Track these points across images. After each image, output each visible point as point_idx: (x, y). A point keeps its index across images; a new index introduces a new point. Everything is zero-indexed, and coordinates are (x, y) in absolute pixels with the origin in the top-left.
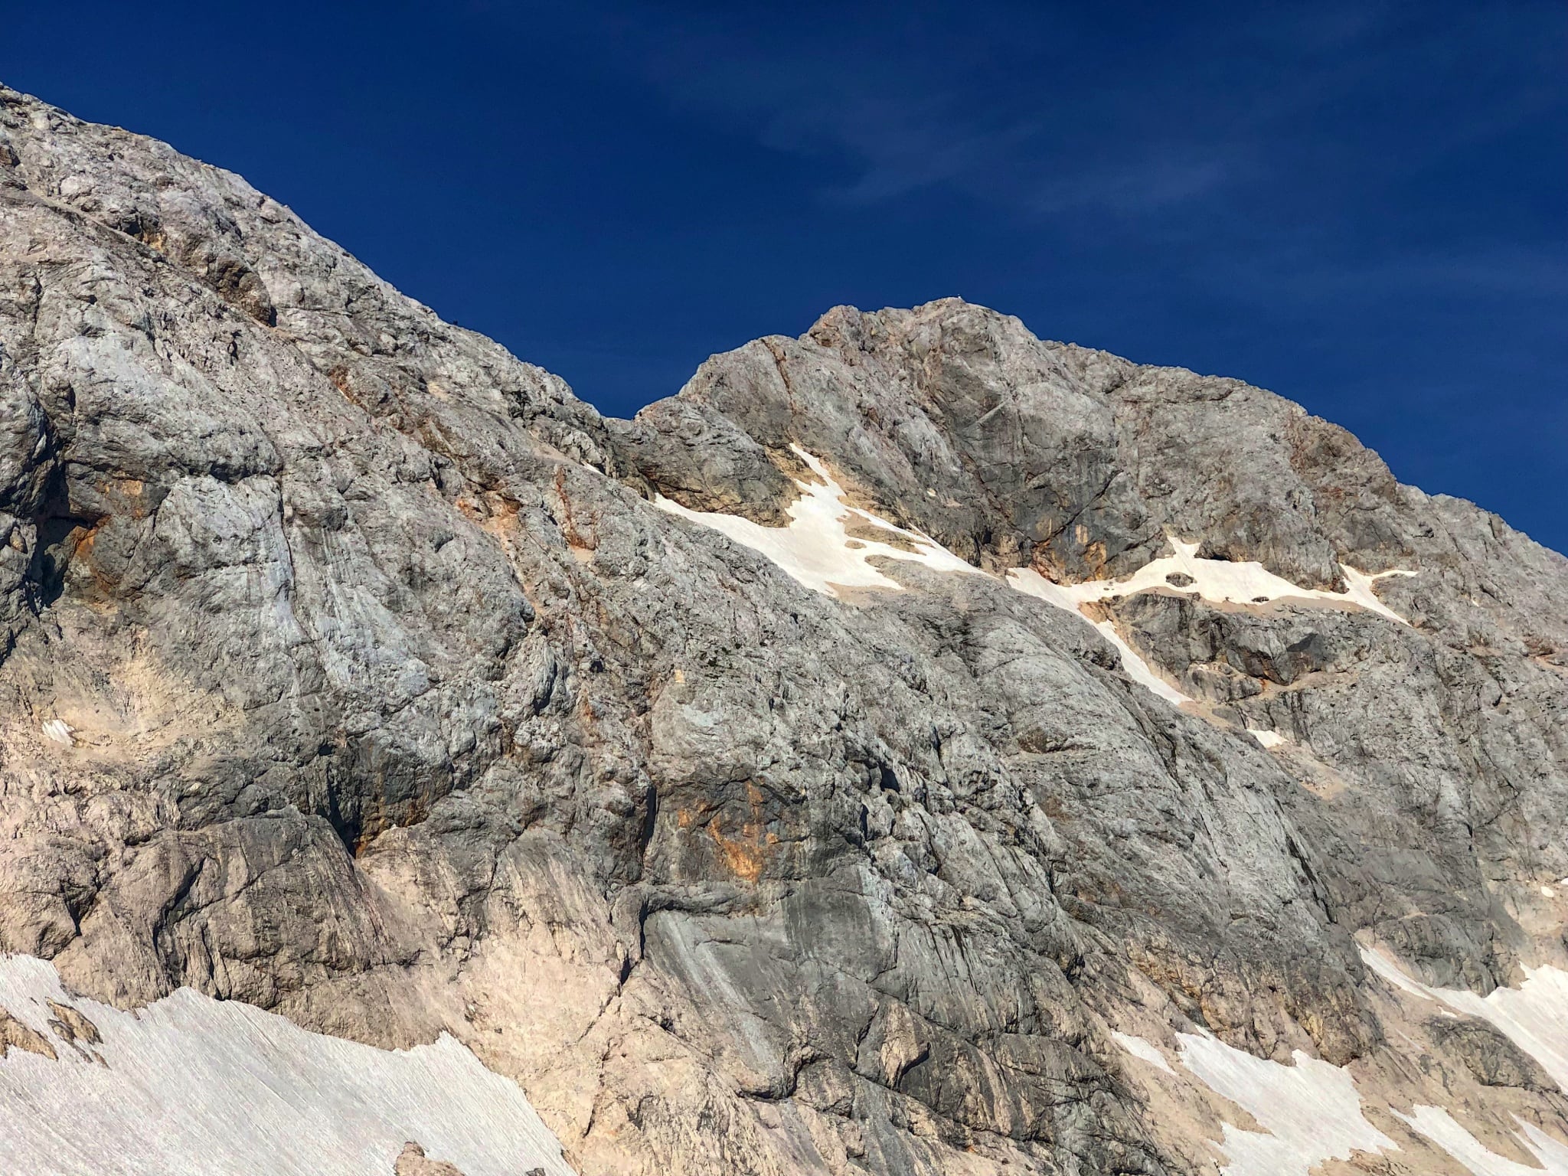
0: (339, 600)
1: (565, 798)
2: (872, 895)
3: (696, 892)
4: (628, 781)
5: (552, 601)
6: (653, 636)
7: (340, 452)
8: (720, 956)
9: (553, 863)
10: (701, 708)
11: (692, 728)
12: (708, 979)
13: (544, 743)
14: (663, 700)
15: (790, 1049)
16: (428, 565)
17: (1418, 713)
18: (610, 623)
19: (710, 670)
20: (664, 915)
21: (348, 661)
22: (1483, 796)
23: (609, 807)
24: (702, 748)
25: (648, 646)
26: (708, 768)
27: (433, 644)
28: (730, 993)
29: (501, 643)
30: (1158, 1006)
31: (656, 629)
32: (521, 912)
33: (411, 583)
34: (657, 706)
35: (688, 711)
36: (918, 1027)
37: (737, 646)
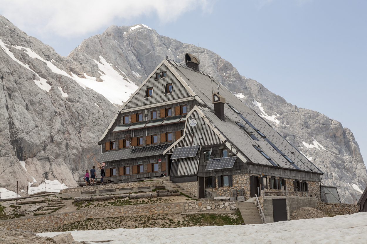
0: (16, 108)
1: (64, 152)
4: (77, 149)
5: (60, 108)
6: (82, 116)
7: (14, 73)
9: (62, 166)
10: (92, 132)
11: (90, 137)
13: (60, 140)
14: (84, 130)
16: (34, 100)
18: (72, 113)
19: (94, 124)
21: (19, 122)
23: (73, 154)
24: (92, 141)
25: (81, 119)
26: (93, 146)
27: (35, 117)
29: (50, 118)
31: (82, 114)
32: (55, 177)
33: (31, 104)
34: (83, 132)
35: (89, 134)
37: (99, 118)
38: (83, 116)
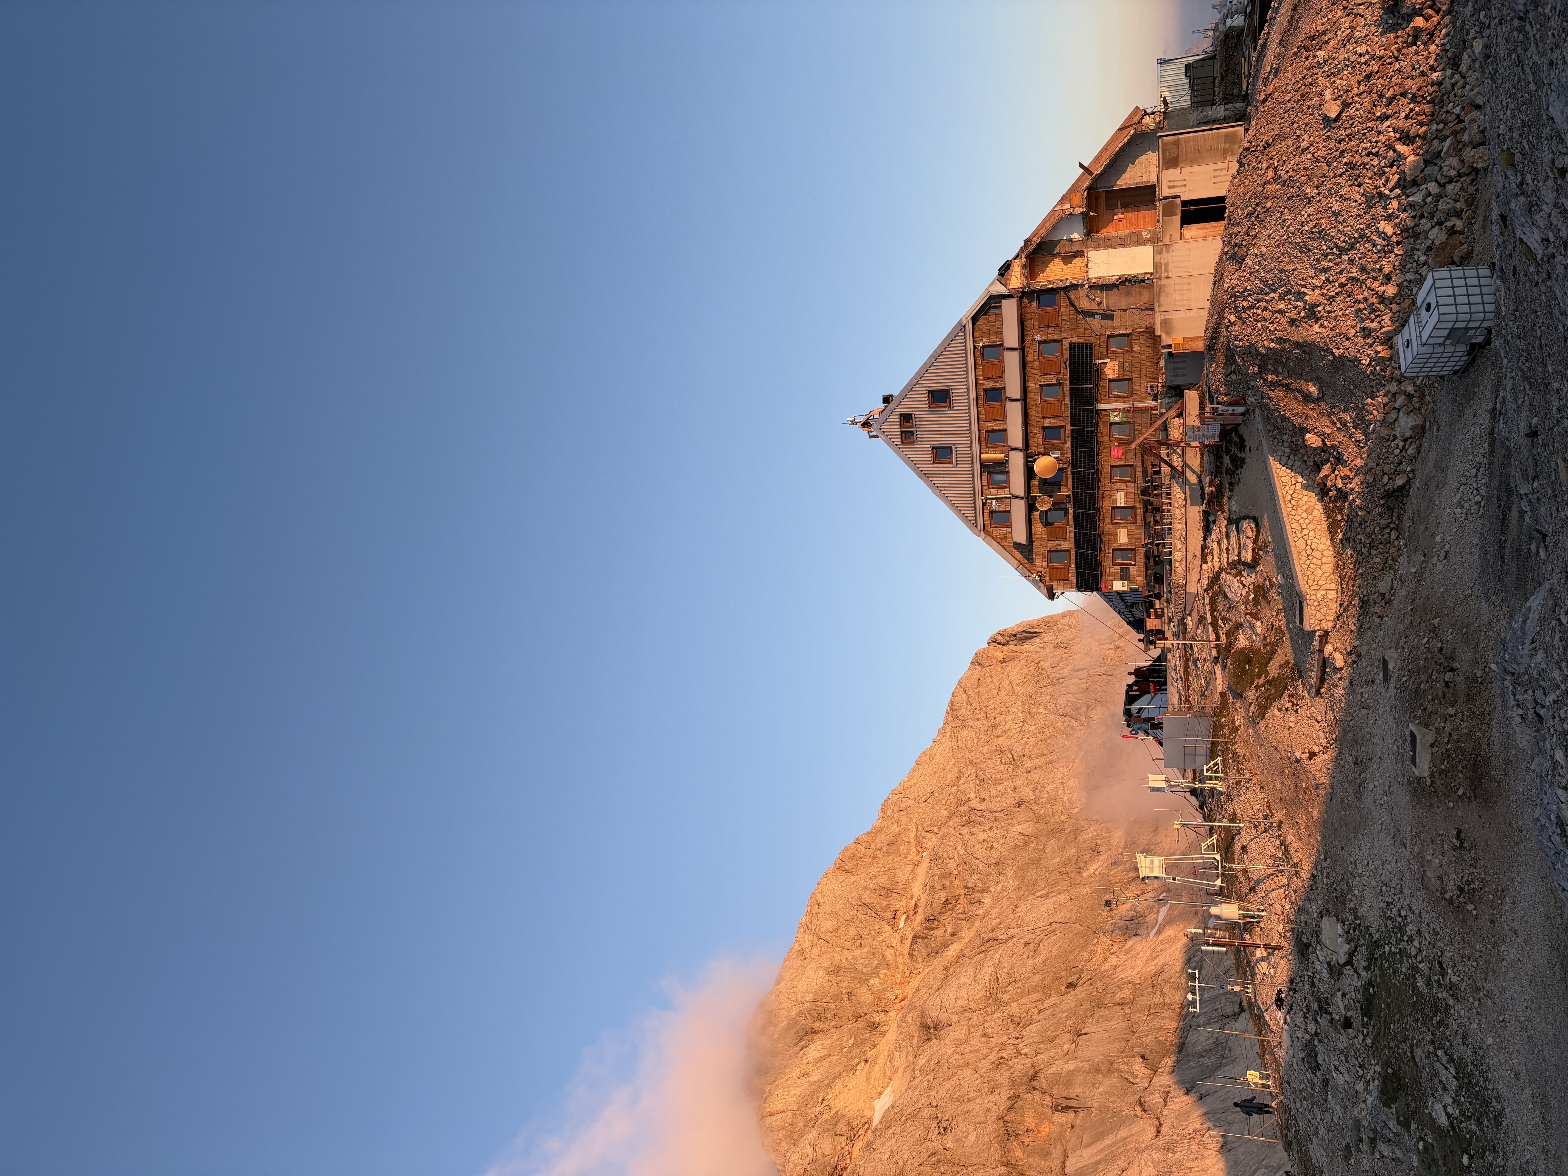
2: (1062, 1069)
3: (1057, 1152)
8: (1088, 1145)
10: (966, 1137)
11: (976, 1142)
12: (1101, 1151)
14: (961, 1155)
15: (1136, 1115)
17: (982, 836)
19: (948, 1131)
20: (1067, 1170)
22: (1021, 814)
24: (986, 1139)
25: (934, 1159)
26: (996, 1137)
28: (1108, 1141)
30: (1117, 959)
36: (1127, 1056)
37: (937, 1118)
38: (929, 1153)
